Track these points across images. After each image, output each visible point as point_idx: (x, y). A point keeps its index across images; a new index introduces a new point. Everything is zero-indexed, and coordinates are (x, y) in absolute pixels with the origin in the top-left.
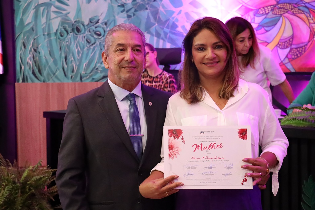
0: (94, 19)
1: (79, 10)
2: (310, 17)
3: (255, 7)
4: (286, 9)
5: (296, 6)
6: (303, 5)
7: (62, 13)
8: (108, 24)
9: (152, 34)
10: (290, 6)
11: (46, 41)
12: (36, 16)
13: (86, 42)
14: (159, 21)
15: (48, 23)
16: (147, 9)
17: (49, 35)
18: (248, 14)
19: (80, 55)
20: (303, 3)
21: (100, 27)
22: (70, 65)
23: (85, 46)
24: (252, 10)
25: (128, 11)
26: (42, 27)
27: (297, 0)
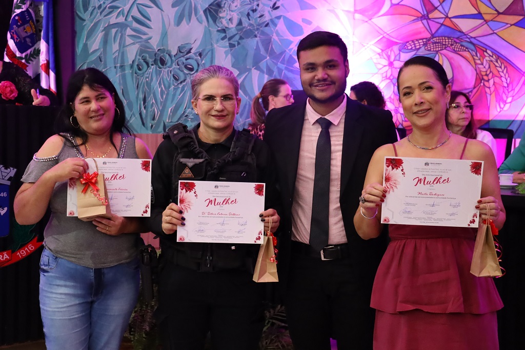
0: (185, 47)
1: (164, 35)
2: (477, 56)
3: (401, 40)
4: (443, 45)
5: (458, 41)
6: (468, 40)
7: (141, 38)
8: (204, 54)
9: (262, 71)
10: (450, 41)
11: (118, 75)
12: (105, 41)
13: (172, 78)
14: (272, 53)
15: (121, 51)
16: (256, 36)
17: (122, 67)
18: (390, 49)
19: (164, 96)
20: (467, 38)
21: (193, 59)
22: (150, 109)
23: (172, 84)
24: (396, 43)
25: (230, 39)
26: (114, 56)
27: (459, 34)
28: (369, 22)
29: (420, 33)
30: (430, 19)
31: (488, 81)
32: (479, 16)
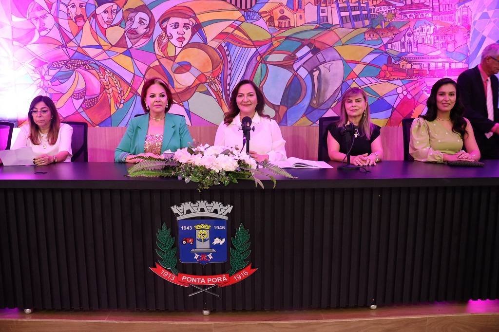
2: (100, 73)
3: (49, 61)
4: (78, 65)
5: (88, 63)
10: (82, 62)
18: (42, 67)
20: (93, 61)
24: (46, 63)
27: (88, 58)
28: (25, 47)
29: (61, 56)
30: (67, 47)
31: (109, 89)
32: (99, 47)
